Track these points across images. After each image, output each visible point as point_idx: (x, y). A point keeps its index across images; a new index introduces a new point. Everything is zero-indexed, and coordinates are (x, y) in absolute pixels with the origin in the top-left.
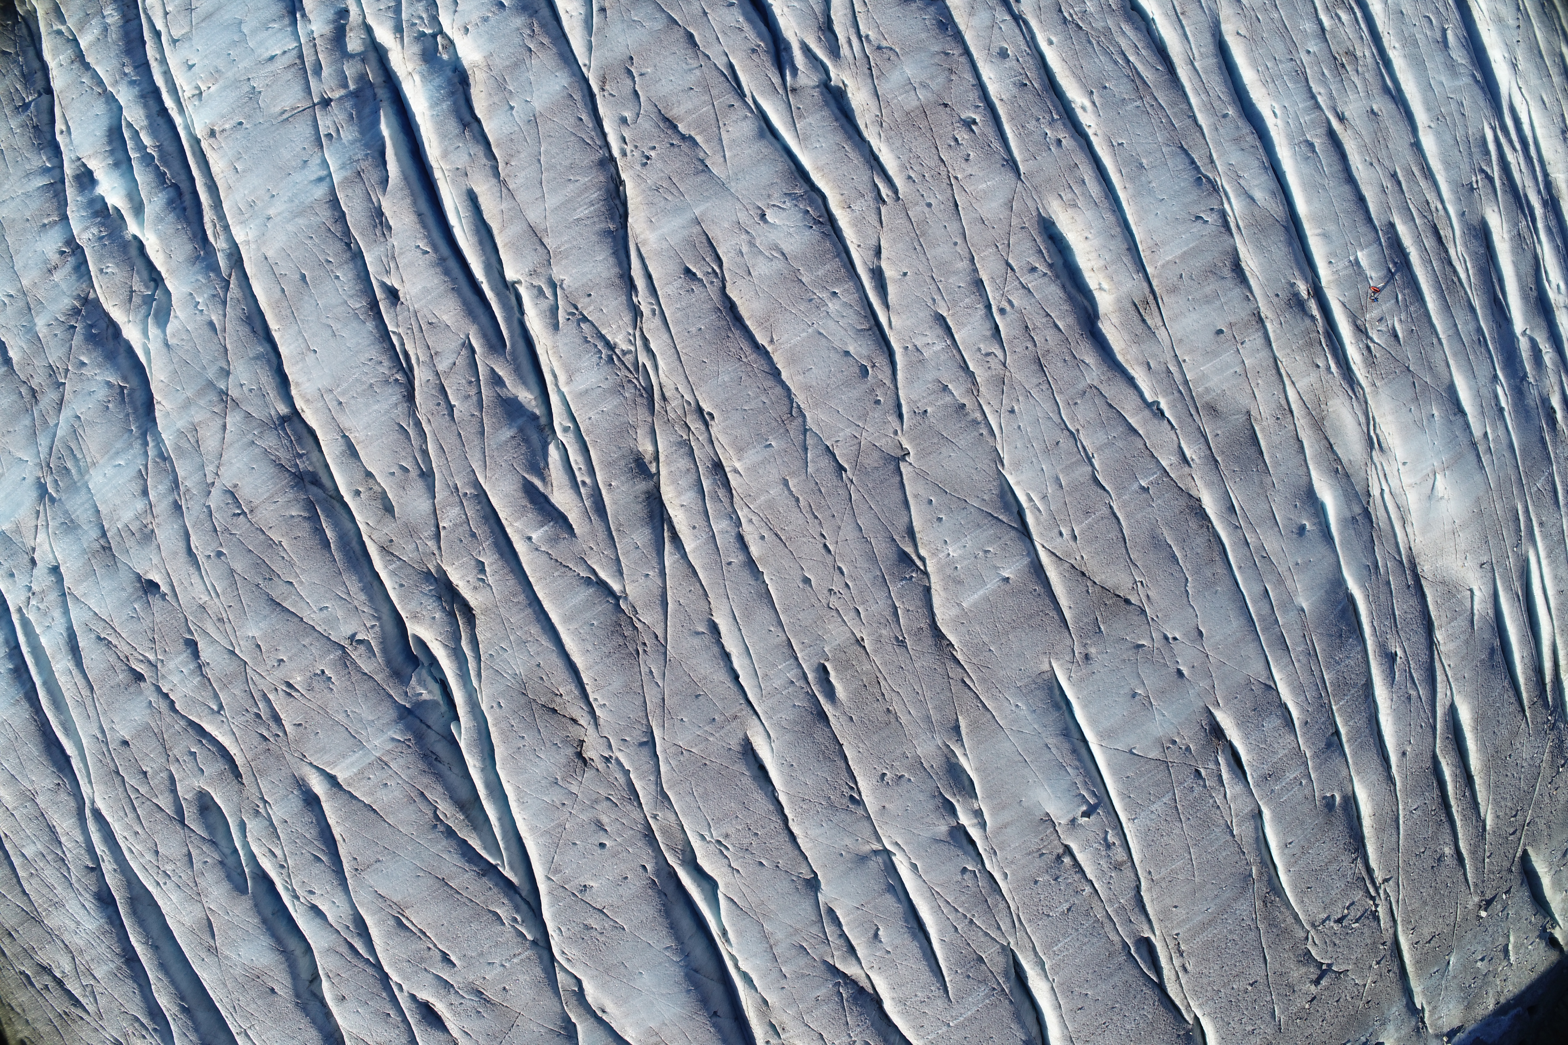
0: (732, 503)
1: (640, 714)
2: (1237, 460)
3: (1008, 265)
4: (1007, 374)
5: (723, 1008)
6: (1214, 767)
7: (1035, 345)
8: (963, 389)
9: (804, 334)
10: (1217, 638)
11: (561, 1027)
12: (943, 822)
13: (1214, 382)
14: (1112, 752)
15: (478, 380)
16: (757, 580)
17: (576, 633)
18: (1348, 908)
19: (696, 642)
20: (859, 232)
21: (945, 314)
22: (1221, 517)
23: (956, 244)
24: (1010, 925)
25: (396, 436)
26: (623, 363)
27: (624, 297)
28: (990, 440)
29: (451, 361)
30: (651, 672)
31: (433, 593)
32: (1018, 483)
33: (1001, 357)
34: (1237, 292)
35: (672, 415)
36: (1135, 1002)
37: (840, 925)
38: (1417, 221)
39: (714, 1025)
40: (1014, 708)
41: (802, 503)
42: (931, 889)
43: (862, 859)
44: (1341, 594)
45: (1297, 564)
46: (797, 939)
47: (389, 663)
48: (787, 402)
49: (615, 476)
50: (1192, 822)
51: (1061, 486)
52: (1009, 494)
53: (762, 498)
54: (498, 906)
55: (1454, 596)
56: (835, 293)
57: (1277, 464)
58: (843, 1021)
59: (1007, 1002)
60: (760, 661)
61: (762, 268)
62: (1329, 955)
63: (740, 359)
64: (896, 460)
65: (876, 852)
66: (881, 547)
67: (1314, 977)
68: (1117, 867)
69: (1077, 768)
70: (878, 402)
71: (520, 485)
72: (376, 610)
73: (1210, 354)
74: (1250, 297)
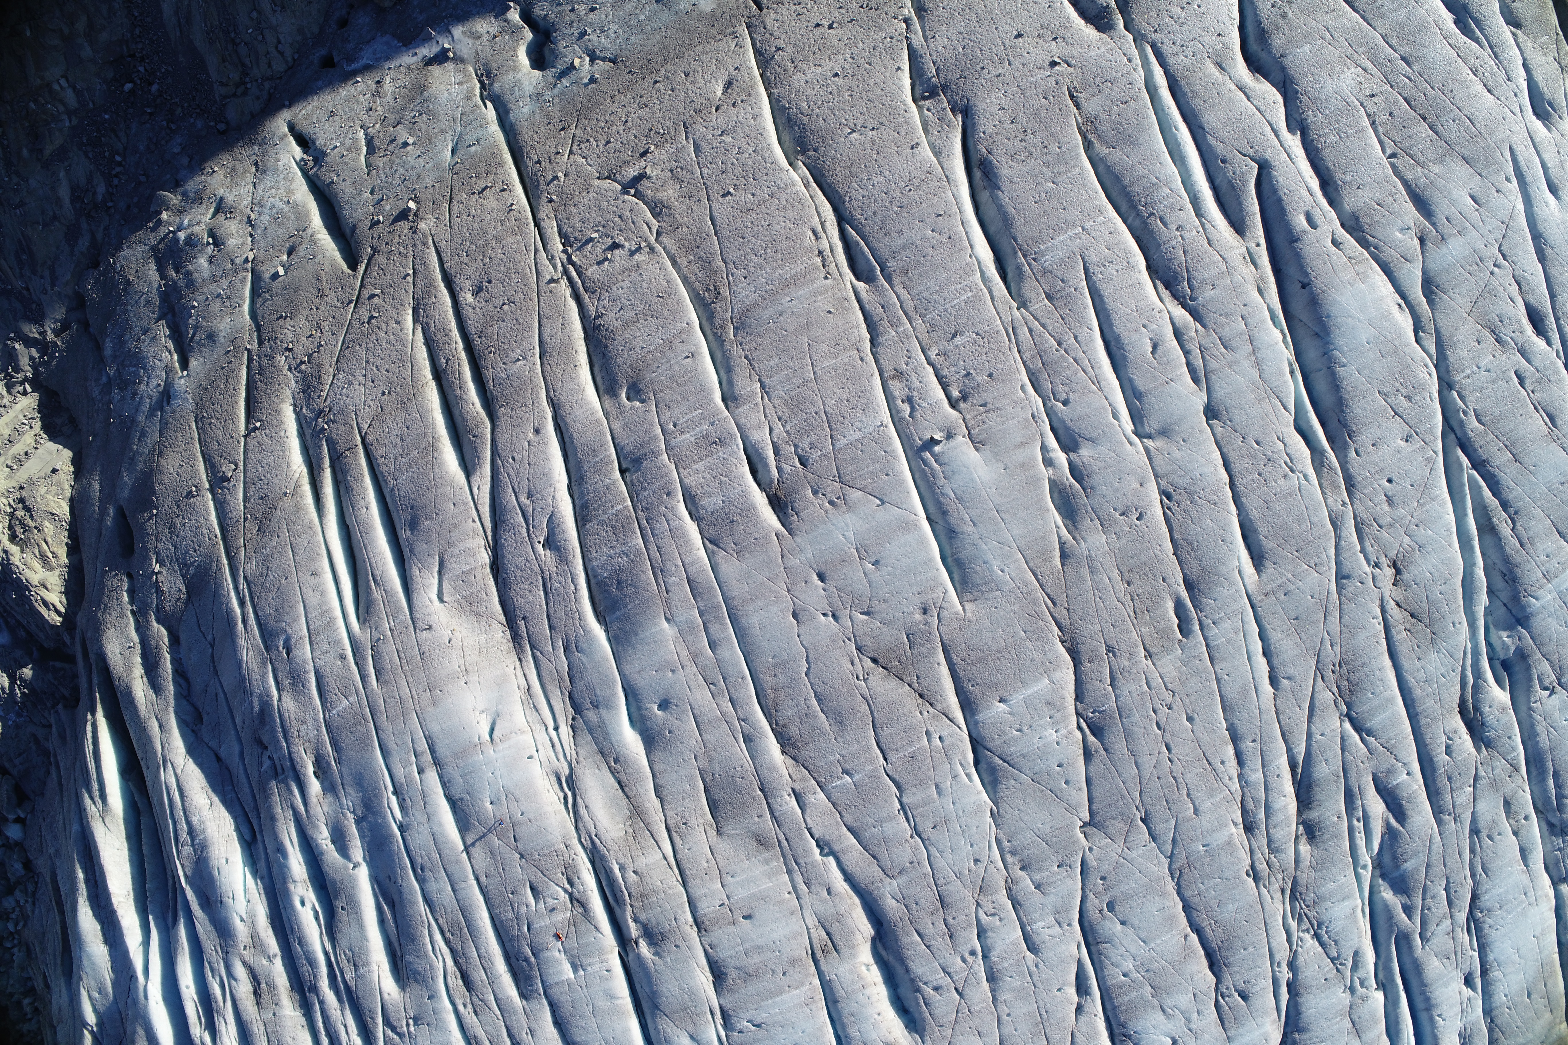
0: (1243, 796)
1: (1346, 607)
2: (738, 789)
3: (960, 994)
4: (976, 896)
5: (1294, 288)
6: (784, 466)
7: (945, 920)
8: (1021, 885)
9: (1158, 942)
10: (776, 609)
11: (1435, 294)
12: (1085, 460)
13: (759, 870)
14: (904, 506)
15: (1422, 910)
16: (1233, 724)
17: (1386, 688)
18: (607, 259)
19: (1291, 671)
20: (1094, 1028)
21: (1028, 953)
22: (761, 733)
23: (1008, 1015)
24: (1018, 332)
25: (1491, 866)
26: (1310, 922)
27: (1299, 978)
28: (1001, 835)
29: (1440, 927)
30: (1332, 645)
31: (1487, 729)
32: (979, 793)
33: (980, 911)
34: (722, 954)
35: (1280, 876)
36: (874, 208)
37: (1188, 364)
38: (492, 997)
39: (1307, 275)
40: (1006, 569)
41: (1185, 791)
42: (1100, 389)
43: (1164, 433)
44: (615, 626)
45: (673, 671)
46: (1230, 356)
47: (1528, 668)
48: (1182, 883)
49: (1334, 825)
50: (812, 410)
51: (937, 786)
52: (986, 781)
53: (1218, 799)
54: (1477, 429)
55: (464, 598)
56: (1124, 975)
57: (690, 778)
58: (1189, 256)
59: (1020, 241)
60: (1240, 647)
61: (1184, 1000)
62: (628, 206)
63: (1216, 922)
64: (1093, 823)
65: (1150, 437)
66: (1119, 745)
67: (644, 182)
68: (899, 374)
69: (943, 494)
70: (1103, 878)
71: (1408, 820)
72: (1531, 716)
73: (763, 898)
74: (708, 948)
